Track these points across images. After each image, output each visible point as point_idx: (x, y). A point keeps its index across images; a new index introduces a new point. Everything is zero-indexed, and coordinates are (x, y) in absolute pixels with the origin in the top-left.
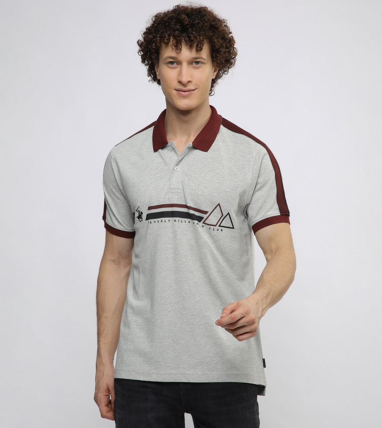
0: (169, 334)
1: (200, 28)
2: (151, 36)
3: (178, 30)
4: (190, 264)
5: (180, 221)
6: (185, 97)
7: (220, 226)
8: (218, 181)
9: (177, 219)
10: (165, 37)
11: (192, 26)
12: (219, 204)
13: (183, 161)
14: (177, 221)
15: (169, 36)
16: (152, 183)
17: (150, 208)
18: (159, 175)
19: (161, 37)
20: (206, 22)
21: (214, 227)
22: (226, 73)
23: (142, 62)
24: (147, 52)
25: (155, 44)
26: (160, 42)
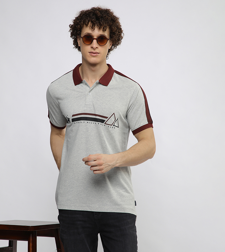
0: (82, 184)
1: (106, 19)
2: (78, 21)
3: (94, 18)
4: (95, 146)
5: (91, 123)
6: (94, 56)
7: (114, 125)
8: (113, 101)
9: (89, 121)
10: (86, 22)
11: (102, 17)
12: (114, 113)
13: (93, 90)
14: (89, 123)
15: (89, 21)
16: (75, 102)
17: (73, 116)
18: (79, 98)
19: (84, 22)
20: (110, 17)
21: (111, 126)
22: (116, 48)
23: (71, 37)
24: (75, 30)
25: (80, 25)
26: (83, 24)
